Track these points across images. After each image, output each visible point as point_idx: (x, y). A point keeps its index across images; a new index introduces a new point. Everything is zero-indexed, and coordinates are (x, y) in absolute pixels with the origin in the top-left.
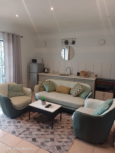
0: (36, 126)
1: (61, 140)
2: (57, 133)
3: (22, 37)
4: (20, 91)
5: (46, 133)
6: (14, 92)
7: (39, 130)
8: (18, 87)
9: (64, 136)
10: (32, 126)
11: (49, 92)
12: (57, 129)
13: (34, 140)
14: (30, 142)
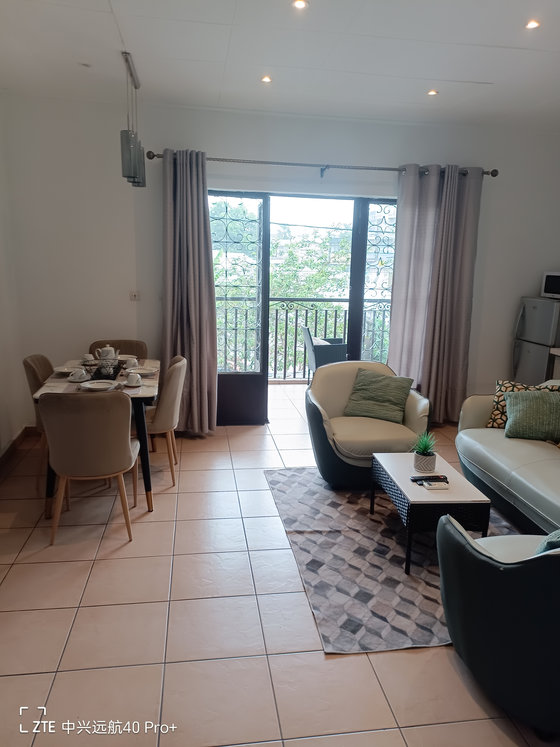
0: (368, 538)
1: (391, 616)
2: (408, 593)
3: (494, 173)
4: (389, 401)
5: (372, 572)
6: (365, 399)
7: (361, 552)
8: (388, 385)
9: (415, 613)
10: (357, 531)
11: (512, 435)
12: (424, 584)
13: (314, 565)
14: (299, 563)
